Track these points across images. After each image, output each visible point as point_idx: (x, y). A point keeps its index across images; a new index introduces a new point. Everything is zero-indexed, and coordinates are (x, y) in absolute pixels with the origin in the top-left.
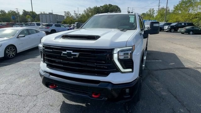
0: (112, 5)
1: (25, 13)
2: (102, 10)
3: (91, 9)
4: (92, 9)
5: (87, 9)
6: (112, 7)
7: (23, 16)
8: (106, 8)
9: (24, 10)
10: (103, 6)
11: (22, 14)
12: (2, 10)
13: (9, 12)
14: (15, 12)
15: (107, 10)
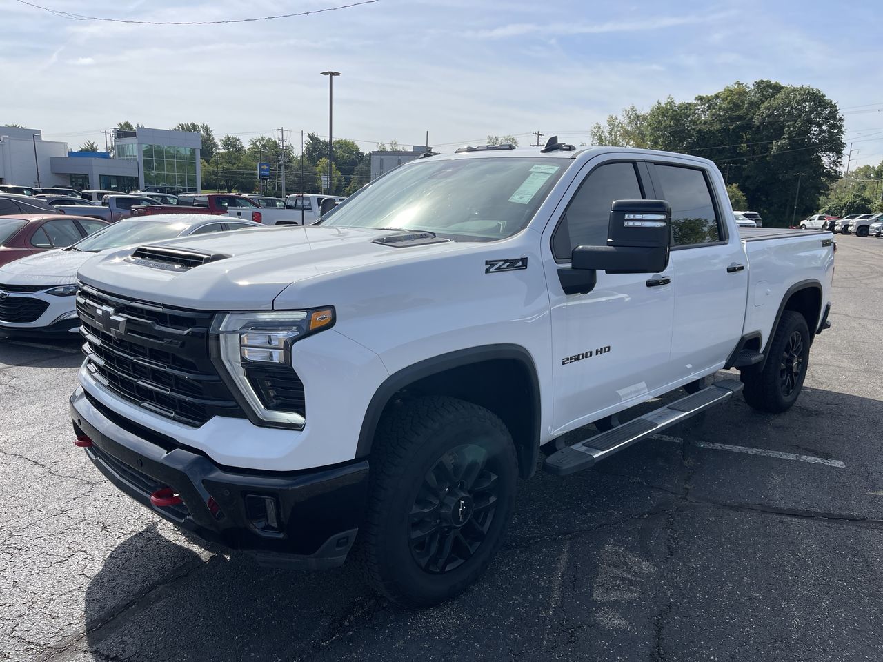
0: (777, 88)
1: (316, 148)
2: (705, 123)
3: (638, 116)
4: (645, 118)
5: (612, 120)
6: (779, 99)
7: (306, 162)
8: (736, 106)
9: (311, 137)
10: (717, 97)
11: (303, 156)
12: (229, 138)
13: (255, 144)
14: (276, 145)
15: (740, 118)
